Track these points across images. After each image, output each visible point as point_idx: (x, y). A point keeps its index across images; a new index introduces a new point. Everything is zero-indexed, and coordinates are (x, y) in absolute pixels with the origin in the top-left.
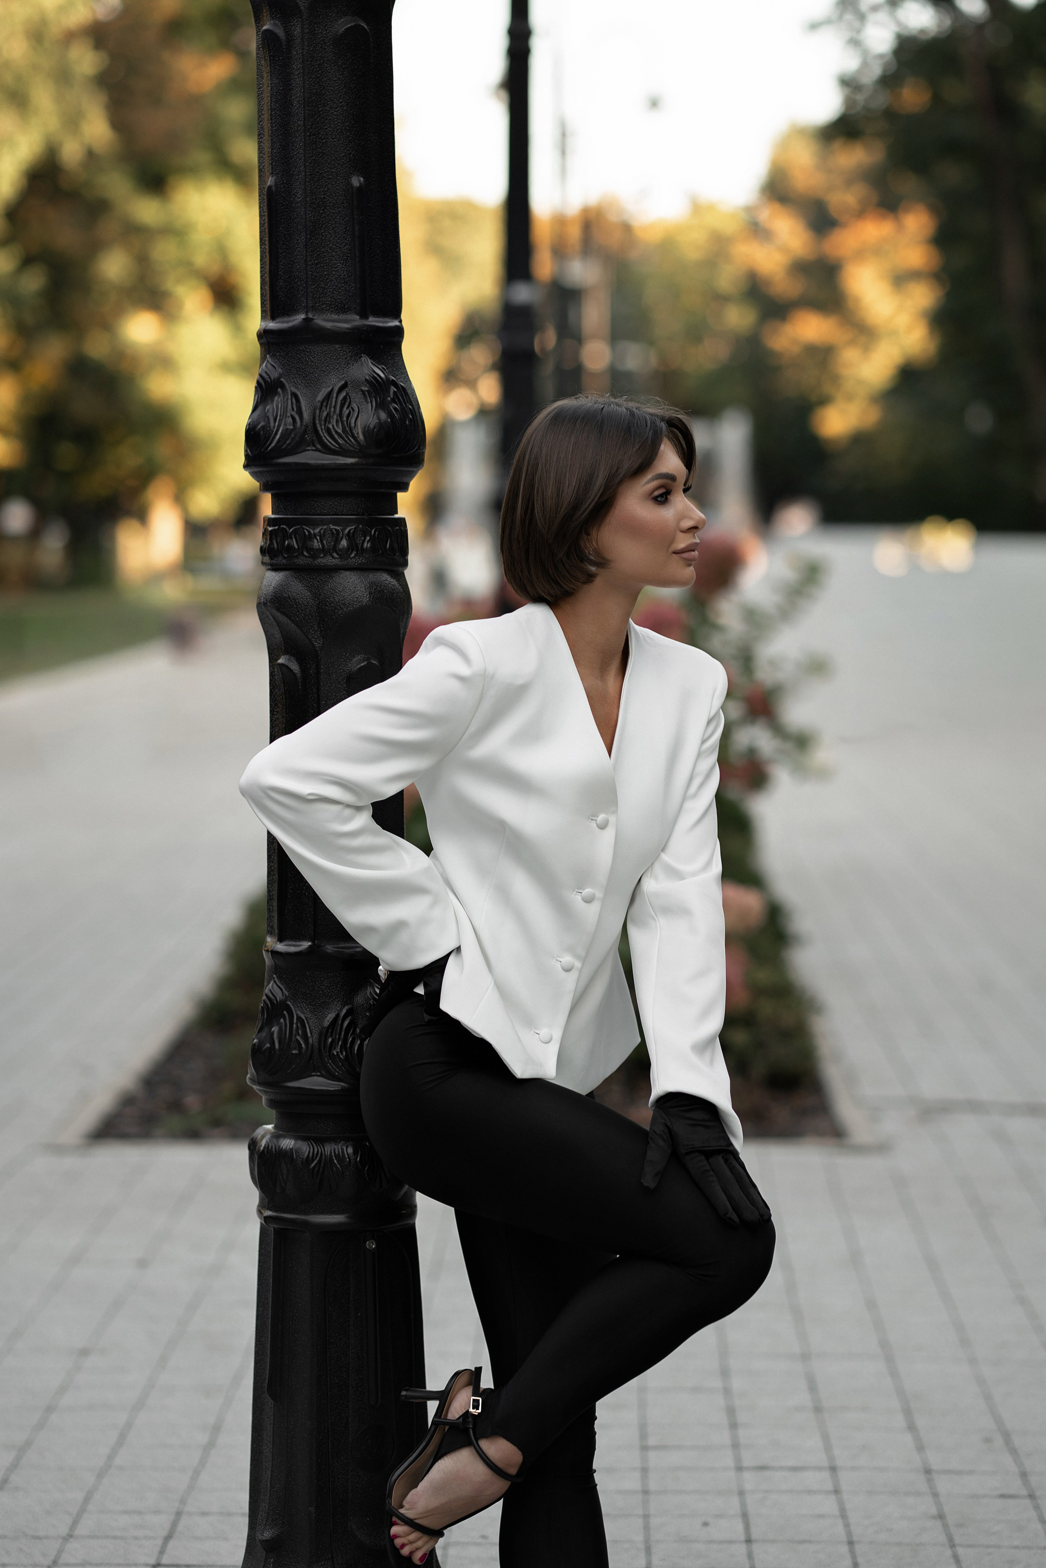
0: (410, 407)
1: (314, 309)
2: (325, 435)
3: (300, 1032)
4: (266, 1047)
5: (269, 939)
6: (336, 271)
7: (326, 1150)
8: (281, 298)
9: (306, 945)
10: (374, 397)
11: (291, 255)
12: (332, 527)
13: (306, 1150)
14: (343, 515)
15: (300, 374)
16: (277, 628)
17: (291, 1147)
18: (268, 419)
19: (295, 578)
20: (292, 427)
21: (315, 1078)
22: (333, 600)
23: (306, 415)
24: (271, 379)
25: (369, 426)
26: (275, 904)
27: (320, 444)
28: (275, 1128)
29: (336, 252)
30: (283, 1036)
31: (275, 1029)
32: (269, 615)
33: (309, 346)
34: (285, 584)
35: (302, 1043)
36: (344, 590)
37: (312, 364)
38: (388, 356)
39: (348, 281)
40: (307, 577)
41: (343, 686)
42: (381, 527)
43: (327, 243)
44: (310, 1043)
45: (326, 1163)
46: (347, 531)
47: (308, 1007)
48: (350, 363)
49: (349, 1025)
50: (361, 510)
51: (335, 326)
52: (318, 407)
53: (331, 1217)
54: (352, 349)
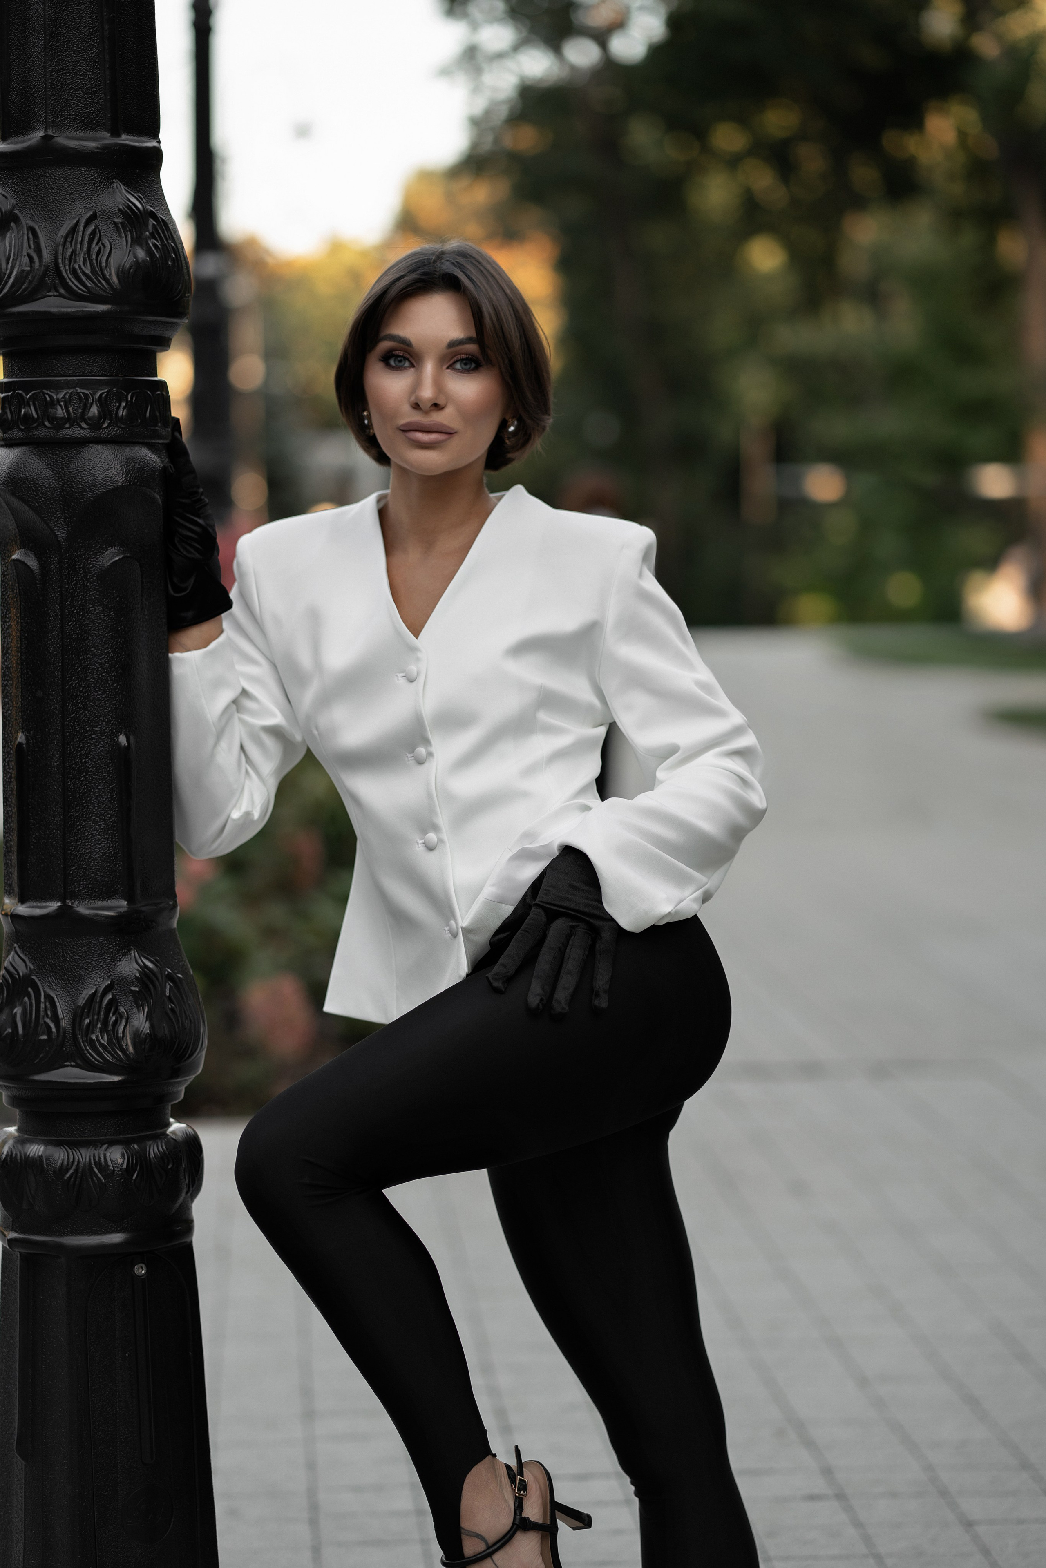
0: (172, 244)
1: (55, 124)
2: (70, 276)
3: (49, 1013)
4: (6, 1032)
5: (7, 901)
6: (82, 79)
7: (84, 1157)
8: (14, 113)
9: (54, 905)
10: (130, 230)
11: (25, 62)
12: (79, 390)
13: (59, 1158)
14: (93, 376)
15: (38, 204)
16: (11, 518)
17: (40, 1154)
19: (34, 454)
20: (29, 269)
21: (69, 1068)
22: (80, 480)
23: (46, 253)
24: (1, 212)
25: (123, 266)
26: (14, 857)
27: (64, 289)
28: (19, 1130)
30: (28, 1019)
31: (18, 1010)
32: (2, 501)
33: (49, 170)
34: (22, 462)
35: (52, 1025)
36: (94, 468)
37: (53, 191)
38: (145, 183)
39: (95, 91)
40: (48, 453)
41: (93, 584)
42: (138, 391)
43: (70, 46)
44: (61, 1025)
45: (84, 1172)
46: (97, 396)
47: (58, 982)
48: (99, 190)
49: (110, 1002)
50: (114, 370)
51: (81, 145)
52: (61, 243)
53: (91, 1237)
54: (102, 173)
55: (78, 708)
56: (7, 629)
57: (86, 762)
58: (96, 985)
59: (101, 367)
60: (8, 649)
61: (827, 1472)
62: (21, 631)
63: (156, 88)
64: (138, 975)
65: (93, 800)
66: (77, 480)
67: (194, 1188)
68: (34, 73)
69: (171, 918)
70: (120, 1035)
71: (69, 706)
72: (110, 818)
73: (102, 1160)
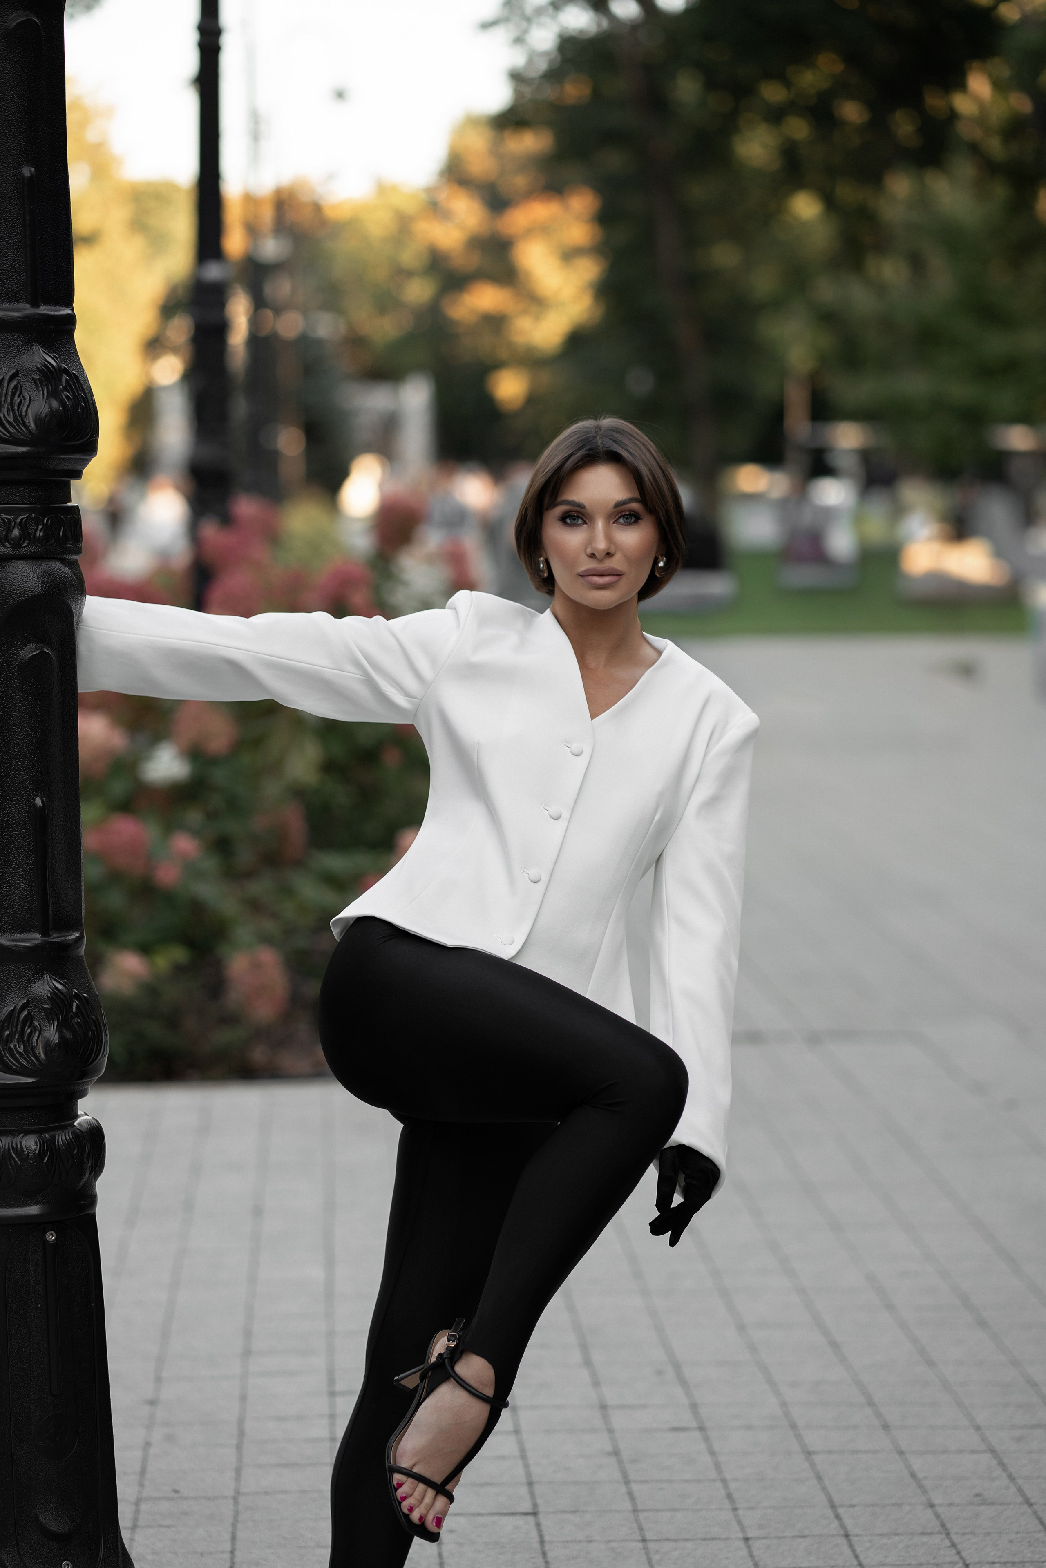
0: (82, 395)
6: (7, 260)
7: (4, 1144)
10: (46, 385)
12: (4, 516)
14: (15, 504)
22: (4, 590)
25: (40, 415)
36: (16, 579)
38: (60, 344)
39: (18, 270)
41: (14, 674)
42: (53, 516)
46: (19, 520)
48: (21, 352)
49: (27, 1017)
50: (32, 499)
51: (6, 315)
53: (10, 1209)
54: (24, 338)
58: (14, 1003)
59: (22, 496)
61: (694, 1407)
63: (70, 265)
64: (49, 995)
65: (13, 851)
67: (97, 1169)
69: (78, 948)
70: (34, 1044)
72: (28, 866)
73: (19, 1146)
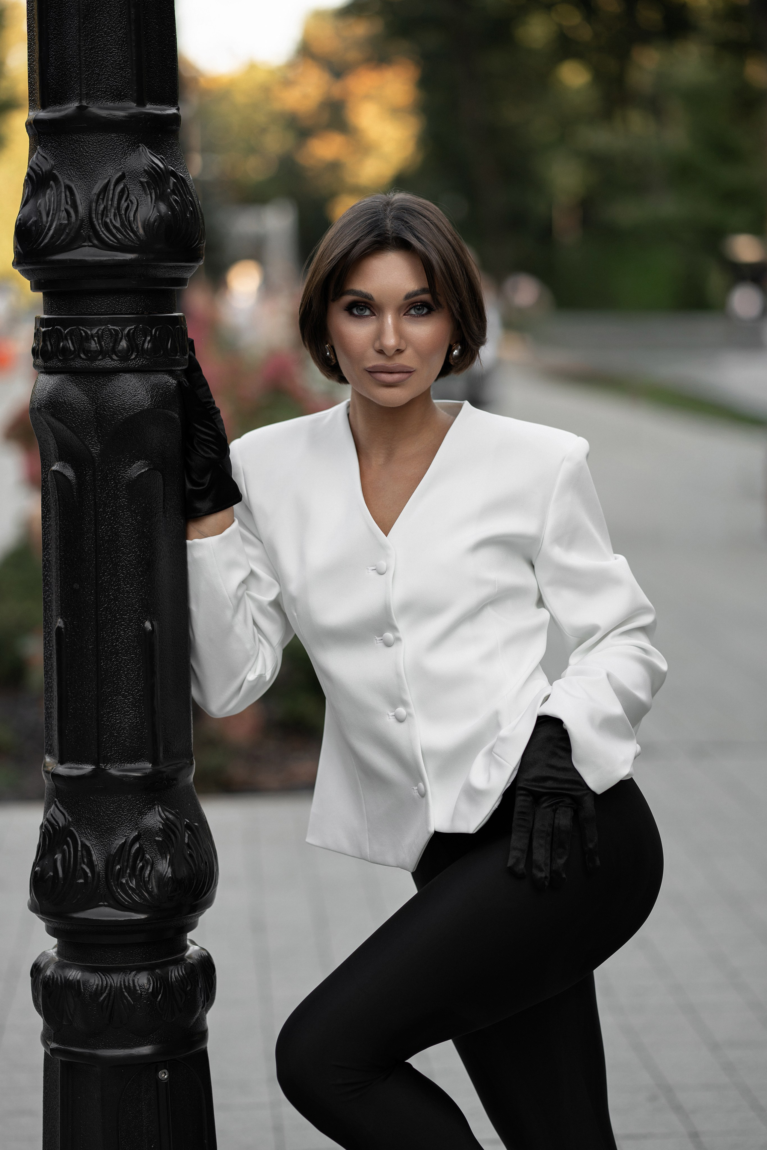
0: (189, 197)
1: (88, 96)
2: (103, 229)
3: (85, 860)
4: (49, 875)
5: (48, 759)
6: (111, 56)
7: (115, 982)
8: (52, 85)
9: (88, 768)
10: (154, 188)
11: (62, 40)
12: (111, 327)
13: (94, 983)
14: (122, 314)
15: (74, 166)
16: (51, 434)
17: (78, 978)
18: (41, 214)
19: (71, 381)
20: (66, 222)
21: (103, 908)
22: (112, 405)
23: (81, 209)
24: (42, 172)
25: (149, 220)
27: (97, 240)
28: (59, 957)
29: (111, 36)
30: (67, 865)
31: (58, 857)
32: (43, 420)
33: (84, 136)
34: (61, 388)
35: (88, 870)
36: (124, 394)
37: (87, 154)
38: (167, 146)
39: (123, 66)
40: (84, 381)
41: (122, 492)
42: (161, 326)
43: (101, 27)
44: (96, 871)
45: (116, 994)
46: (126, 331)
47: (93, 833)
48: (127, 153)
49: (138, 850)
51: (111, 114)
52: (94, 200)
53: (122, 1050)
54: (130, 138)
55: (109, 600)
56: (47, 528)
57: (116, 645)
58: (125, 836)
59: (129, 306)
60: (48, 545)
62: (60, 531)
63: (175, 62)
64: (161, 827)
65: (123, 678)
66: (109, 405)
67: (208, 1003)
68: (70, 51)
69: (188, 776)
70: (147, 879)
71: (102, 597)
72: (137, 693)
73: (132, 985)
